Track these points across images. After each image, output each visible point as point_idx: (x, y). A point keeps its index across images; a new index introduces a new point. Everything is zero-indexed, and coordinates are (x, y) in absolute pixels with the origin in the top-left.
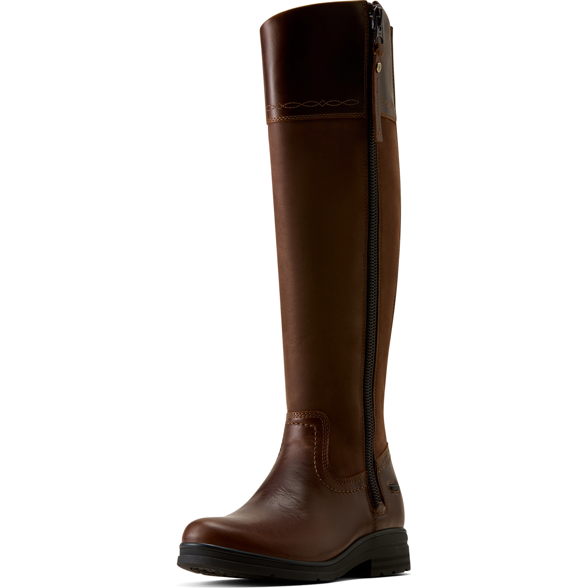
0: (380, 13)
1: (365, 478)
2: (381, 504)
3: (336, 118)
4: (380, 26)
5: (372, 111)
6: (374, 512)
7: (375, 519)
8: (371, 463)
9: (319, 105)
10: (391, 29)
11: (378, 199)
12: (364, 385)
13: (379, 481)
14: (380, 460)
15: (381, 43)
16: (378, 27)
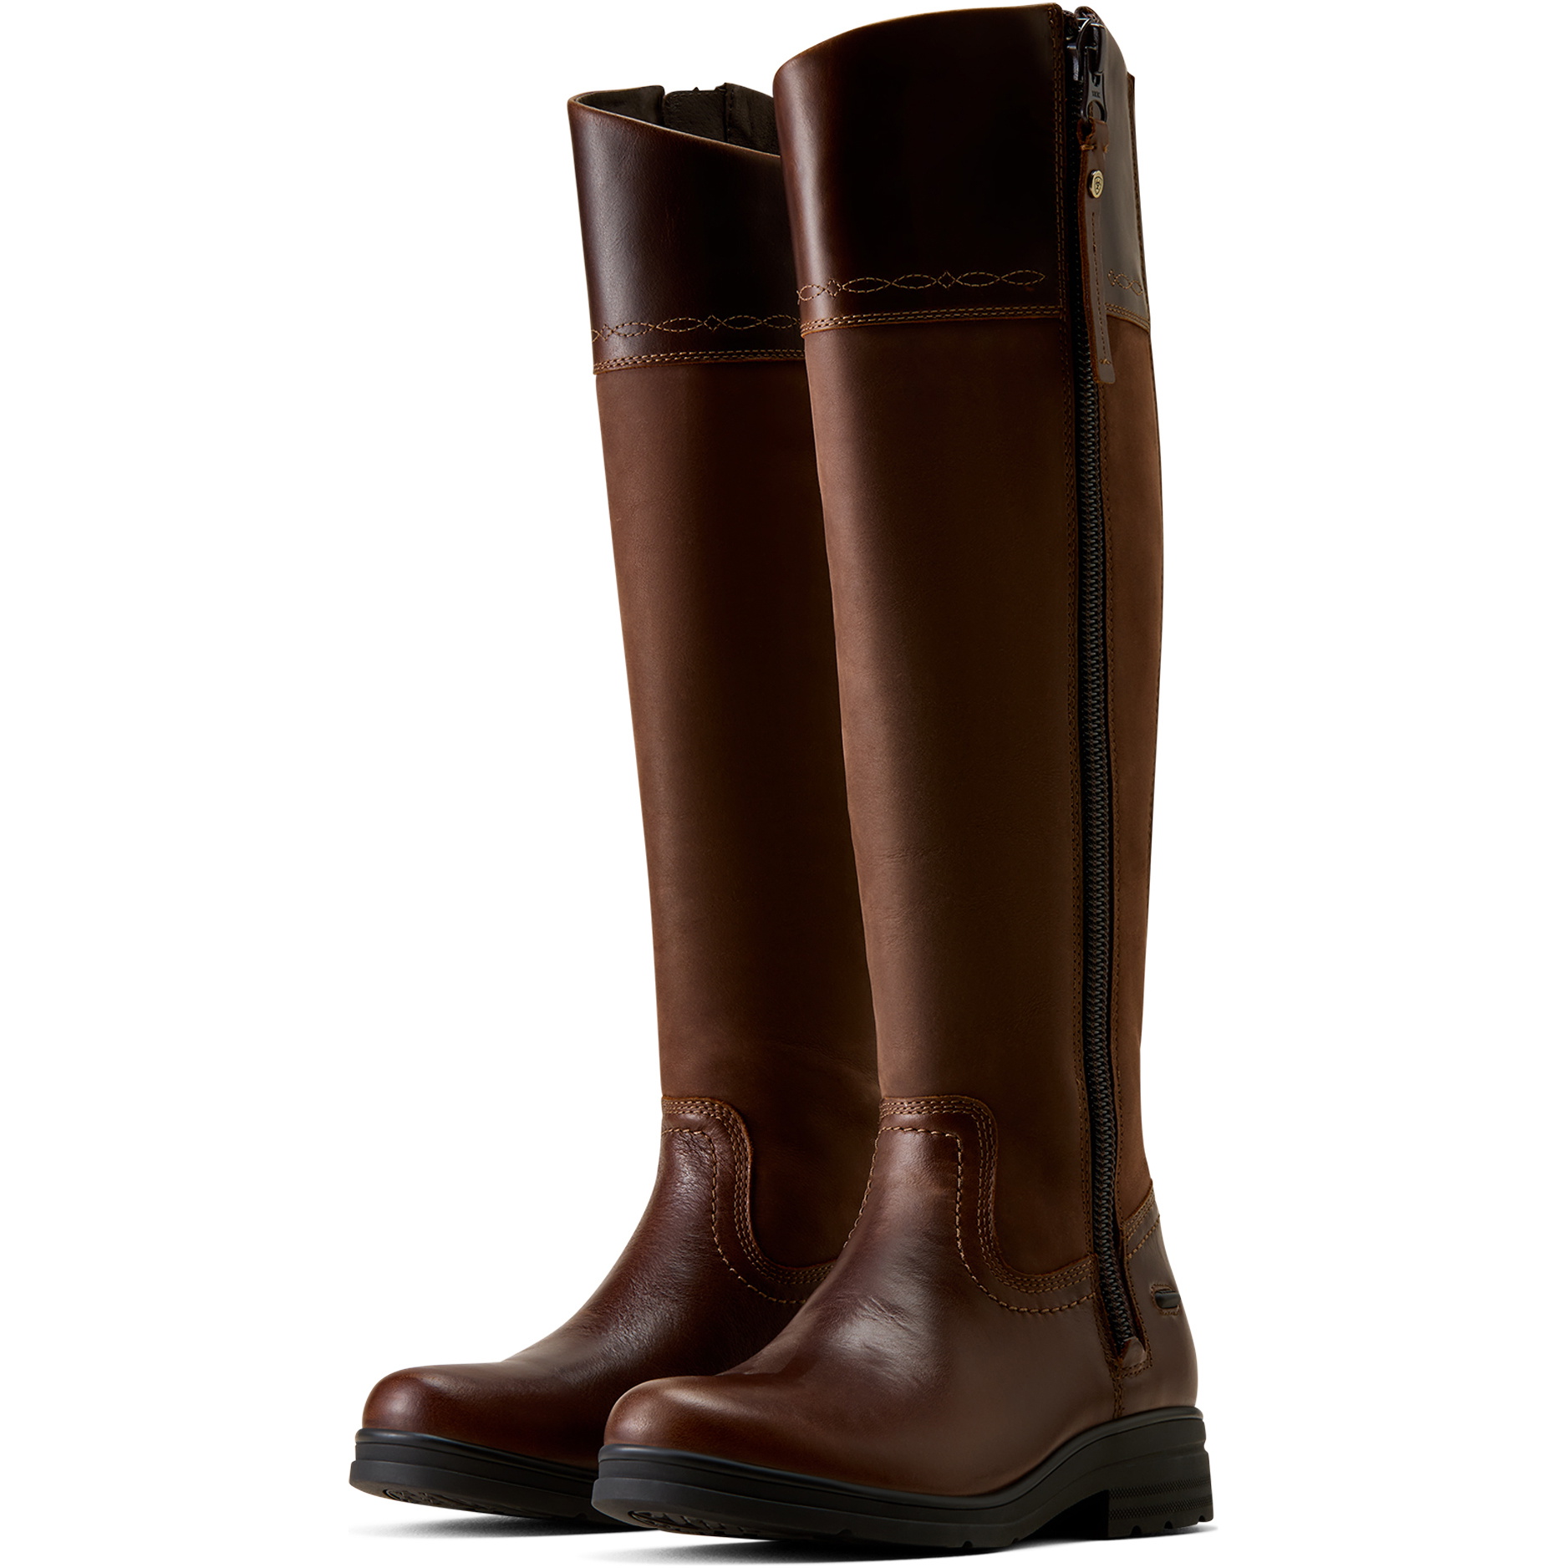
0: (1096, 39)
1: (1091, 1273)
2: (1136, 1343)
3: (986, 318)
4: (1098, 74)
5: (1082, 302)
6: (1116, 1364)
7: (1120, 1386)
8: (1108, 1233)
9: (937, 283)
10: (1129, 81)
11: (1104, 534)
12: (1085, 1027)
13: (1129, 1283)
14: (1131, 1226)
15: (1100, 118)
16: (1090, 75)
